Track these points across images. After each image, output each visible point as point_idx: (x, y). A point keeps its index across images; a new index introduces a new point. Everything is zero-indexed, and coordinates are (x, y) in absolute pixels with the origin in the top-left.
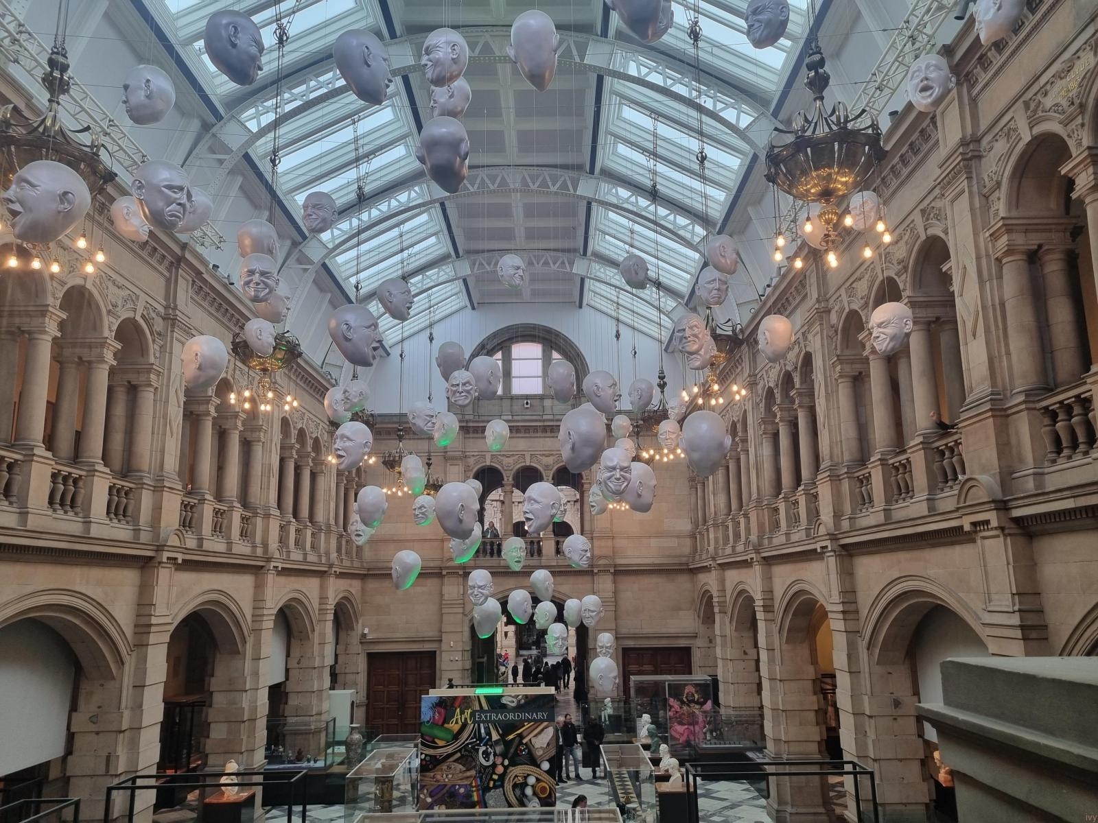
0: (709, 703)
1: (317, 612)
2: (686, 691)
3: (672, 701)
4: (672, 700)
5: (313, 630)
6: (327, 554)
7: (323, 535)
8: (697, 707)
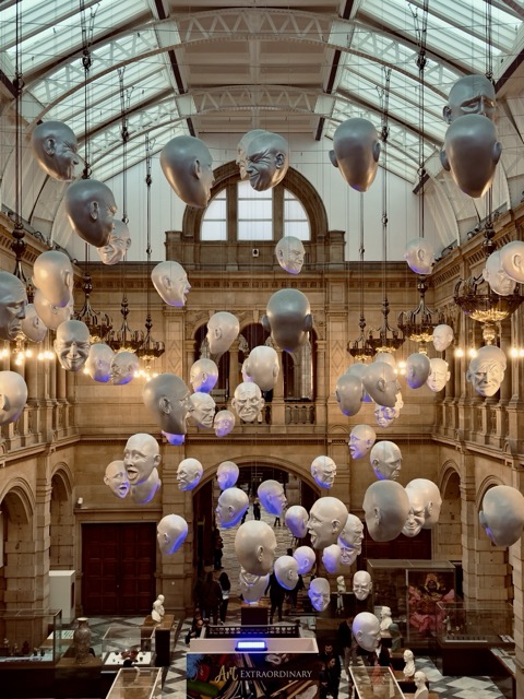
0: (452, 592)
1: (35, 494)
2: (428, 579)
3: (412, 590)
4: (412, 588)
5: (32, 514)
6: (44, 431)
7: (38, 412)
8: (439, 596)
